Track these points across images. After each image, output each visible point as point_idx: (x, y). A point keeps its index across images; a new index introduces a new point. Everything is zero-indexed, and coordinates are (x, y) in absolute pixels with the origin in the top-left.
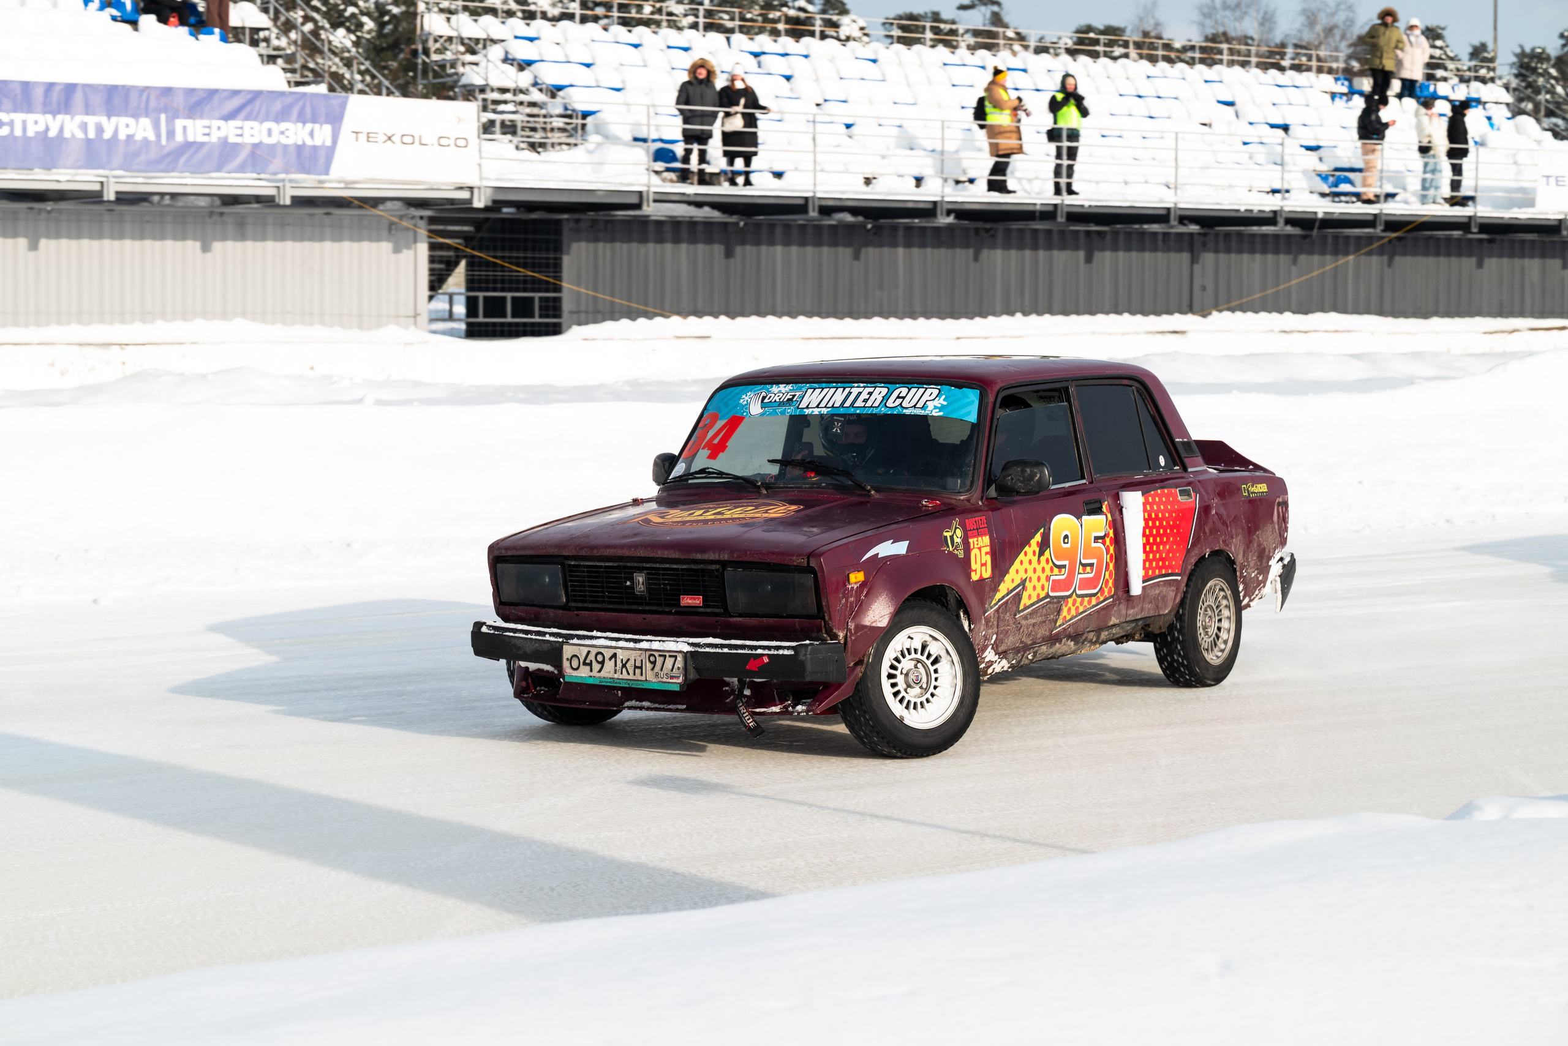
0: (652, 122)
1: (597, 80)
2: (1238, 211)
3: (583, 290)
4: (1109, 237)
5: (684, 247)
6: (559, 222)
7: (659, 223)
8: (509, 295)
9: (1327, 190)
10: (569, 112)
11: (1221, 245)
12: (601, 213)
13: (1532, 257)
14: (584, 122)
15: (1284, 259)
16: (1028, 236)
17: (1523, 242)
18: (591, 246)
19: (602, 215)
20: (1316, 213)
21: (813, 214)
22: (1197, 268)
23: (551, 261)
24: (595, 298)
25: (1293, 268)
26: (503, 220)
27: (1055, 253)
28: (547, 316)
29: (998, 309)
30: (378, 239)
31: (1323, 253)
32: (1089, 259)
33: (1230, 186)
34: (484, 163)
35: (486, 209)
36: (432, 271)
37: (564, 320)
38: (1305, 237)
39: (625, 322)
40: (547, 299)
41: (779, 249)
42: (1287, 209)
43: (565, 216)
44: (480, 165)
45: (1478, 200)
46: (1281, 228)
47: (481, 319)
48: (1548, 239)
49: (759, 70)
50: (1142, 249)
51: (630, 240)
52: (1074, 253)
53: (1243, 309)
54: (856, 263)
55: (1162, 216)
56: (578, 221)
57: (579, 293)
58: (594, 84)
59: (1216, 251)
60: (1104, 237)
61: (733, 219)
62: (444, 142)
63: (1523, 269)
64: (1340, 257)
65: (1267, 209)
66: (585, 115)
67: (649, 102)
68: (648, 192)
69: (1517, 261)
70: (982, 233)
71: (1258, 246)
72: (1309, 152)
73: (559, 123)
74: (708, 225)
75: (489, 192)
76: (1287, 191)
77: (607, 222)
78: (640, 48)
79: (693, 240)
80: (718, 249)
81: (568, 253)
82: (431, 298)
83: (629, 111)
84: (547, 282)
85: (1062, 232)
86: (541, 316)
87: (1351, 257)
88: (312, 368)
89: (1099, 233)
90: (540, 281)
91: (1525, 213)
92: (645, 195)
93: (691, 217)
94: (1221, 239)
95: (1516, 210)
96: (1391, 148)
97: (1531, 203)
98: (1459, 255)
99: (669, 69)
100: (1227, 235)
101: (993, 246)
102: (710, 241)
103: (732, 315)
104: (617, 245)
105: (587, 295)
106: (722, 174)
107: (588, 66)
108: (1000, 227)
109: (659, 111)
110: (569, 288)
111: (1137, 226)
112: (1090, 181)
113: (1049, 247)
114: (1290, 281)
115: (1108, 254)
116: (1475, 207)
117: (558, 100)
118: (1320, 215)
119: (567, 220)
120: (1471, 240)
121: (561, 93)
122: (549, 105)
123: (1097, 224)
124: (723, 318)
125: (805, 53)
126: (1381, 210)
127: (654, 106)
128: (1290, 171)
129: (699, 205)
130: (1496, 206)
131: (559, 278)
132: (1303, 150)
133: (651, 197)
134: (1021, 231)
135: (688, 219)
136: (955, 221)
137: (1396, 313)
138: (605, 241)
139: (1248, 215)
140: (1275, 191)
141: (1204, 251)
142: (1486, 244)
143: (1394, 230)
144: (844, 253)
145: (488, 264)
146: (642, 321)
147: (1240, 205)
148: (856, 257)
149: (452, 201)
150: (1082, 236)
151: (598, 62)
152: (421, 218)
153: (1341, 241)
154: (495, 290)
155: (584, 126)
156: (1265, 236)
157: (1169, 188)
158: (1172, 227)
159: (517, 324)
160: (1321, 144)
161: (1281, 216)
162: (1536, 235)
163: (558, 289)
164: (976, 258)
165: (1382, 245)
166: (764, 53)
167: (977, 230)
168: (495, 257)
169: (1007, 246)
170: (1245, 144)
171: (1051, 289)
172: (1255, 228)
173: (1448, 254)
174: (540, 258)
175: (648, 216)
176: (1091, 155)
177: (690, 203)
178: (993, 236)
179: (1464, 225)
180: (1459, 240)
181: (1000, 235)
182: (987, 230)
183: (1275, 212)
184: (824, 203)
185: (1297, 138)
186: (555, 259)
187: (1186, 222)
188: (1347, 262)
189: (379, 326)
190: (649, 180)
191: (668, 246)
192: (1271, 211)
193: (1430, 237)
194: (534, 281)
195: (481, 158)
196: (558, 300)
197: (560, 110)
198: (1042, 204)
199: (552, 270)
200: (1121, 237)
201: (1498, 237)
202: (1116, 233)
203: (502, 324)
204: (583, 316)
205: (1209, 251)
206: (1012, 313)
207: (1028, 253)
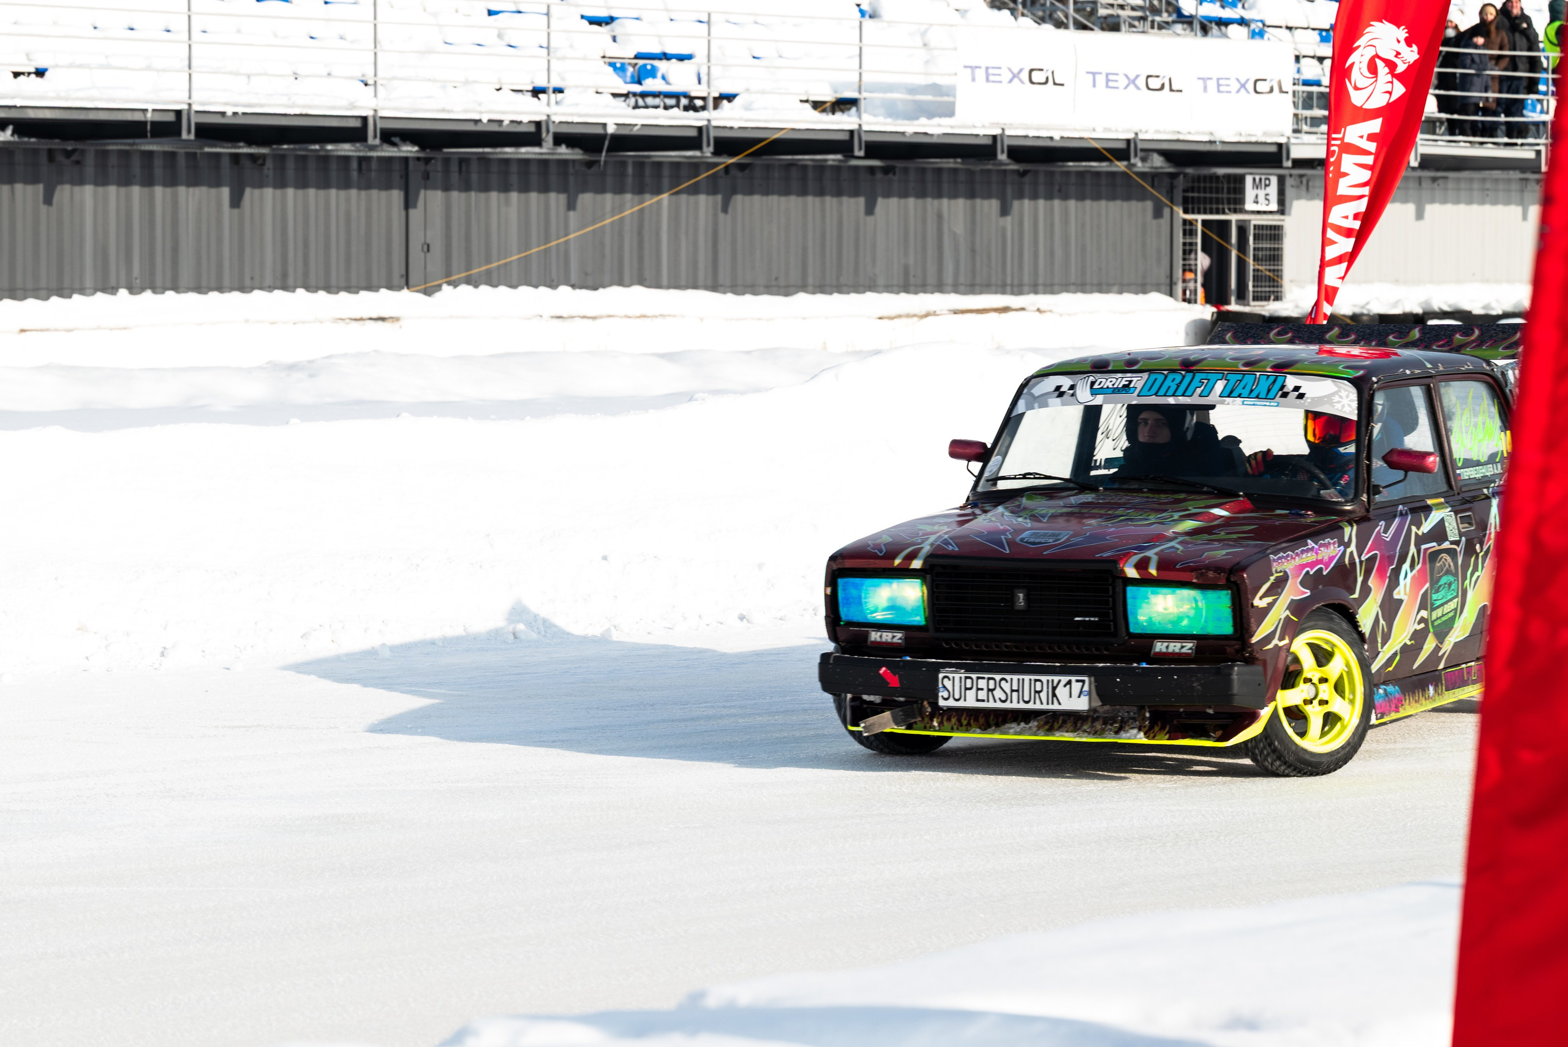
2: (477, 122)
4: (269, 164)
9: (624, 88)
11: (455, 177)
13: (954, 196)
15: (556, 200)
16: (136, 162)
17: (939, 171)
20: (604, 125)
22: (415, 214)
25: (572, 214)
27: (182, 190)
29: (89, 283)
31: (620, 190)
32: (236, 201)
33: (467, 82)
38: (589, 164)
42: (557, 119)
45: (863, 104)
46: (545, 149)
48: (978, 167)
50: (324, 184)
52: (213, 191)
53: (491, 280)
55: (355, 132)
59: (447, 188)
60: (263, 165)
63: (940, 216)
64: (647, 196)
65: (525, 119)
69: (931, 204)
70: (60, 158)
71: (514, 179)
72: (595, 27)
76: (560, 91)
85: (191, 156)
87: (665, 196)
89: (251, 156)
91: (939, 125)
94: (454, 167)
95: (923, 120)
96: (728, 21)
97: (948, 111)
98: (839, 193)
100: (464, 161)
101: (81, 182)
108: (90, 148)
111: (317, 147)
112: (237, 74)
113: (172, 181)
114: (566, 235)
115: (268, 193)
116: (860, 117)
118: (611, 129)
120: (856, 168)
123: (250, 143)
126: (709, 121)
128: (564, 58)
130: (892, 111)
132: (585, 23)
134: (125, 155)
136: (16, 138)
137: (738, 287)
139: (495, 128)
140: (536, 92)
141: (426, 188)
142: (879, 176)
143: (732, 154)
147: (481, 113)
150: (226, 162)
153: (648, 171)
156: (525, 163)
157: (366, 85)
158: (373, 148)
160: (614, 15)
161: (548, 131)
162: (959, 160)
164: (48, 200)
165: (714, 176)
167: (51, 153)
169: (102, 180)
170: (491, 13)
171: (175, 249)
172: (508, 150)
173: (821, 193)
176: (239, 31)
178: (78, 163)
179: (843, 145)
180: (837, 169)
181: (90, 161)
182: (68, 154)
183: (538, 124)
185: (577, 6)
187: (396, 140)
188: (659, 203)
192: (530, 122)
193: (791, 165)
198: (154, 110)
200: (291, 165)
201: (899, 164)
202: (282, 158)
205: (435, 188)
206: (112, 290)
207: (136, 190)
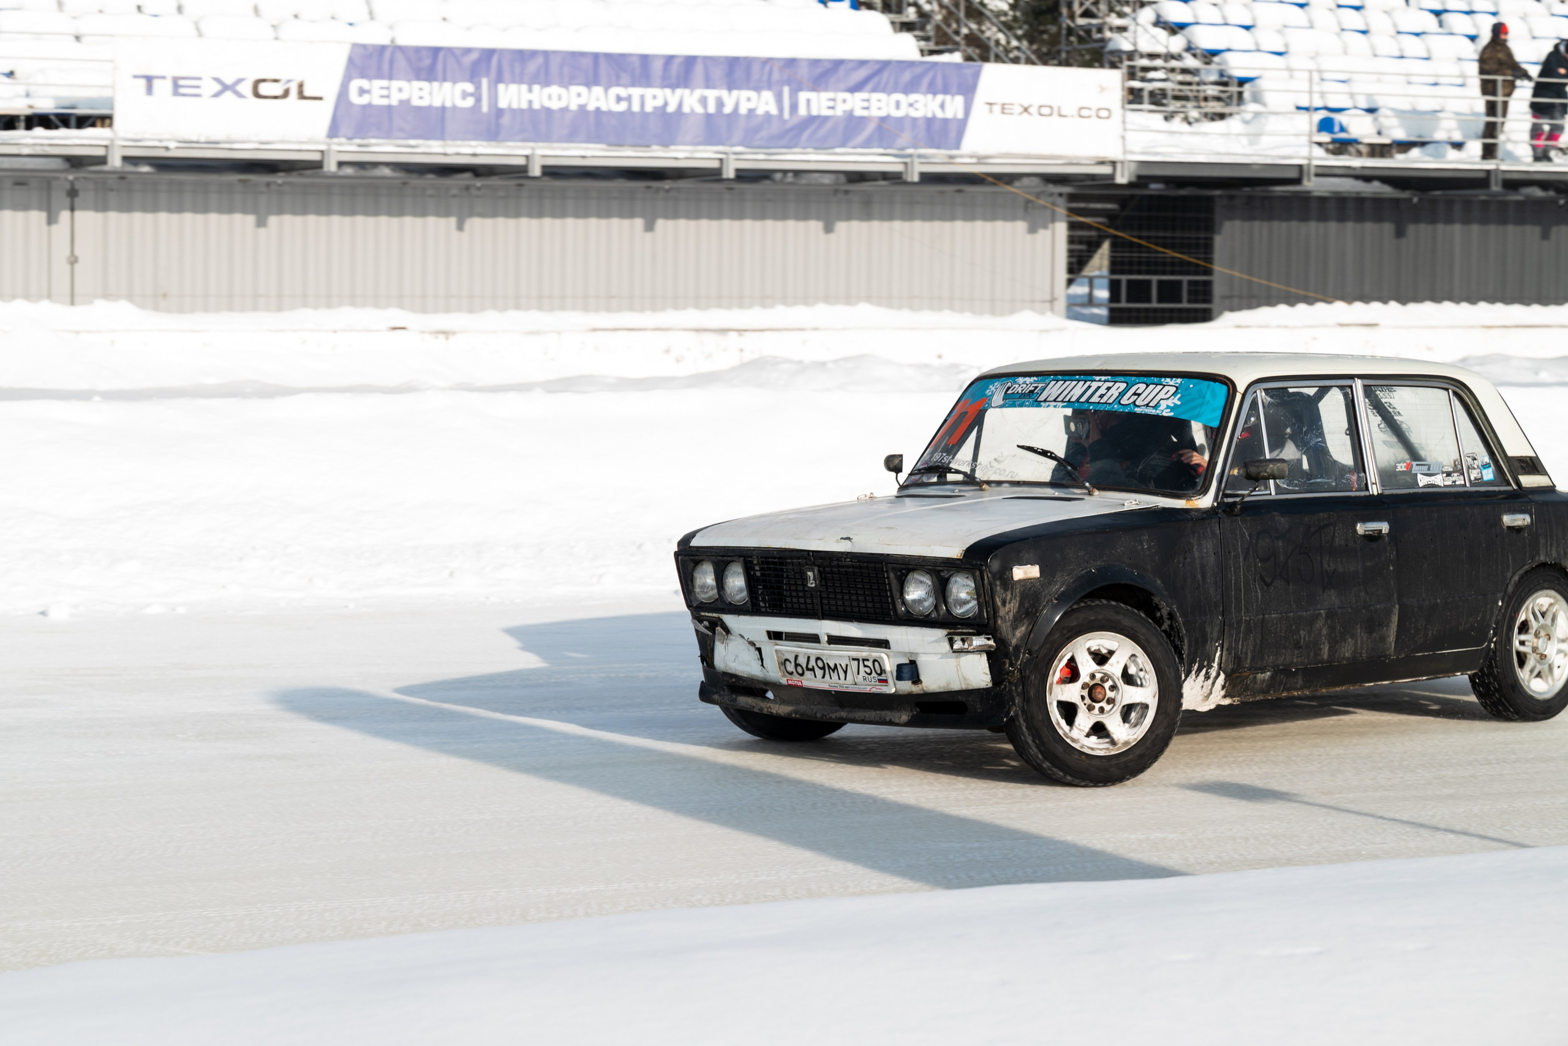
0: (1316, 88)
1: (1257, 44)
3: (1236, 274)
5: (1350, 226)
6: (1210, 199)
7: (1322, 200)
8: (1154, 278)
10: (1225, 79)
12: (1258, 189)
14: (1240, 89)
18: (1247, 224)
19: (1259, 191)
21: (1496, 188)
23: (1202, 242)
24: (1250, 282)
26: (1150, 197)
28: (1196, 301)
30: (1013, 218)
34: (1129, 136)
35: (1130, 185)
36: (1071, 253)
37: (1214, 306)
39: (1282, 309)
40: (1196, 283)
41: (1457, 228)
43: (1218, 192)
44: (1123, 138)
47: (1124, 304)
49: (1440, 30)
51: (1289, 218)
54: (1545, 243)
56: (1231, 197)
57: (1231, 277)
58: (1253, 47)
61: (1405, 195)
62: (1085, 113)
66: (1242, 82)
67: (1312, 65)
68: (1309, 165)
73: (1212, 91)
74: (1378, 201)
75: (1133, 166)
77: (1265, 198)
78: (1306, 8)
79: (1360, 218)
80: (1388, 228)
81: (1219, 233)
82: (1070, 282)
83: (1291, 77)
84: (1197, 265)
86: (1189, 301)
88: (940, 357)
90: (1189, 264)
92: (1305, 169)
93: (1358, 193)
99: (1337, 30)
102: (1379, 219)
103: (1403, 300)
104: (1276, 224)
105: (1241, 279)
106: (1395, 146)
107: (1247, 28)
109: (1326, 76)
110: (1221, 272)
117: (1213, 67)
119: (1220, 196)
121: (1216, 59)
122: (1203, 73)
124: (1393, 304)
125: (1493, 10)
127: (1320, 71)
129: (1367, 179)
131: (1209, 260)
133: (1313, 171)
135: (1354, 195)
138: (1262, 219)
144: (1532, 231)
145: (1132, 244)
146: (1302, 307)
148: (1545, 236)
149: (1092, 177)
151: (1259, 23)
152: (1060, 195)
154: (1139, 272)
155: (1240, 94)
159: (1163, 310)
163: (1208, 272)
166: (1446, 11)
168: (1140, 237)
174: (1189, 238)
175: (1308, 192)
177: (1357, 177)
184: (1509, 176)
186: (1207, 239)
189: (1013, 311)
190: (1310, 152)
191: (1333, 226)
194: (1182, 263)
195: (1125, 130)
196: (1208, 284)
197: (1214, 77)
199: (1202, 250)
203: (1147, 310)
204: (1236, 301)
